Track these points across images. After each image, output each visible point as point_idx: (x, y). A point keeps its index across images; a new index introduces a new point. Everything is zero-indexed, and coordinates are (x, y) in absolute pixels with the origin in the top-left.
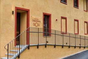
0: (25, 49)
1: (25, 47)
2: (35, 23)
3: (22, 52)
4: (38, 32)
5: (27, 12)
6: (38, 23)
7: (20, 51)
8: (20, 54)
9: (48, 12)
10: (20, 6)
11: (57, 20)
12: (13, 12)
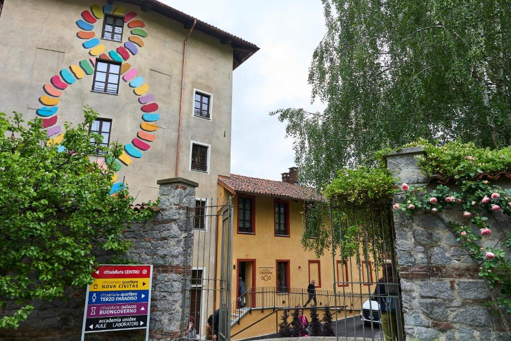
0: (246, 314)
1: (246, 310)
2: (263, 275)
3: (243, 317)
4: (263, 292)
5: (253, 262)
6: (268, 275)
7: (240, 316)
8: (239, 319)
9: (284, 258)
10: (243, 257)
11: (300, 267)
12: (234, 266)
